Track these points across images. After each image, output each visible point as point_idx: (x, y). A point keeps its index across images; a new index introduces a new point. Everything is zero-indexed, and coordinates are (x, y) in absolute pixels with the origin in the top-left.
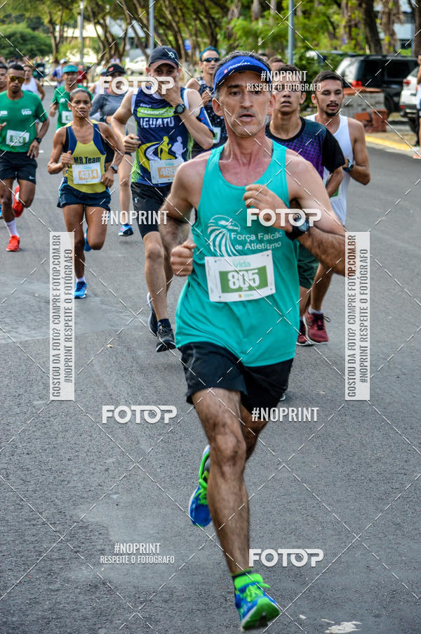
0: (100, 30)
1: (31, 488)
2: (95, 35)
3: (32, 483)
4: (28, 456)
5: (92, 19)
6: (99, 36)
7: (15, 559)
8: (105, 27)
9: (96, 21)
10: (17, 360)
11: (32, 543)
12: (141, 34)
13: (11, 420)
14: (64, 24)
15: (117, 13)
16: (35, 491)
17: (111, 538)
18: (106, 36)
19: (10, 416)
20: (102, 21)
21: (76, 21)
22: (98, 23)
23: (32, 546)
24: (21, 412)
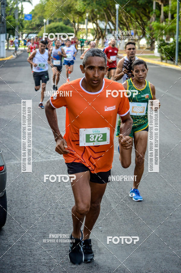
0: (95, 26)
1: (64, 223)
2: (93, 28)
3: (65, 221)
4: (63, 209)
5: (91, 20)
6: (94, 28)
7: (57, 254)
8: (97, 24)
9: (93, 22)
10: (59, 168)
11: (64, 247)
12: (113, 28)
13: (56, 193)
14: (79, 23)
15: (102, 19)
16: (66, 225)
17: (98, 246)
18: (97, 29)
19: (55, 192)
20: (95, 22)
21: (84, 22)
22: (94, 22)
23: (64, 248)
24: (60, 190)
